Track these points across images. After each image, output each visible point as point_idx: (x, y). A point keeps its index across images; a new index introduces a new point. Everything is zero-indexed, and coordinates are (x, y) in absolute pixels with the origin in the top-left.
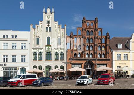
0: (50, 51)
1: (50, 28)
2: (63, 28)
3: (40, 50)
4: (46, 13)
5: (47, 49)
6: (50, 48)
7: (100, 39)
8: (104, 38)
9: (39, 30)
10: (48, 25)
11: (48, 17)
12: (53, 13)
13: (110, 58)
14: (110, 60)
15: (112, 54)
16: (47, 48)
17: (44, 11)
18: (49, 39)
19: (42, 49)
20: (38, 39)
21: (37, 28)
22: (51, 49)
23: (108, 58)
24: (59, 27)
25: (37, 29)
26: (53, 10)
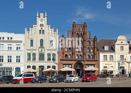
1: (43, 31)
2: (55, 31)
3: (34, 51)
4: (39, 17)
5: (40, 50)
6: (43, 49)
7: (89, 42)
8: (92, 41)
9: (33, 33)
10: (42, 28)
11: (42, 21)
12: (46, 18)
13: (97, 59)
14: (97, 61)
15: (99, 55)
17: (38, 15)
18: (42, 41)
19: (35, 50)
20: (32, 41)
21: (31, 31)
22: (44, 51)
23: (95, 59)
24: (51, 30)
25: (31, 32)
26: (46, 15)
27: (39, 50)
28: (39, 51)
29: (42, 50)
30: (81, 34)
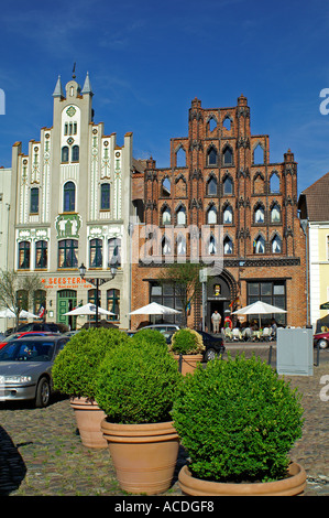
0: (74, 233)
1: (76, 148)
2: (118, 145)
3: (41, 233)
4: (63, 98)
5: (63, 228)
6: (75, 223)
7: (262, 178)
8: (276, 172)
9: (38, 161)
10: (70, 141)
11: (71, 113)
12: (87, 97)
13: (298, 254)
14: (296, 261)
15: (306, 236)
16: (62, 225)
17: (57, 91)
18: (70, 188)
19: (45, 226)
20: (35, 193)
21: (34, 153)
22: (78, 227)
23: (290, 255)
24: (106, 144)
25: (34, 157)
26: (87, 87)
27: (58, 226)
28: (59, 231)
29: (68, 226)
30: (227, 148)
